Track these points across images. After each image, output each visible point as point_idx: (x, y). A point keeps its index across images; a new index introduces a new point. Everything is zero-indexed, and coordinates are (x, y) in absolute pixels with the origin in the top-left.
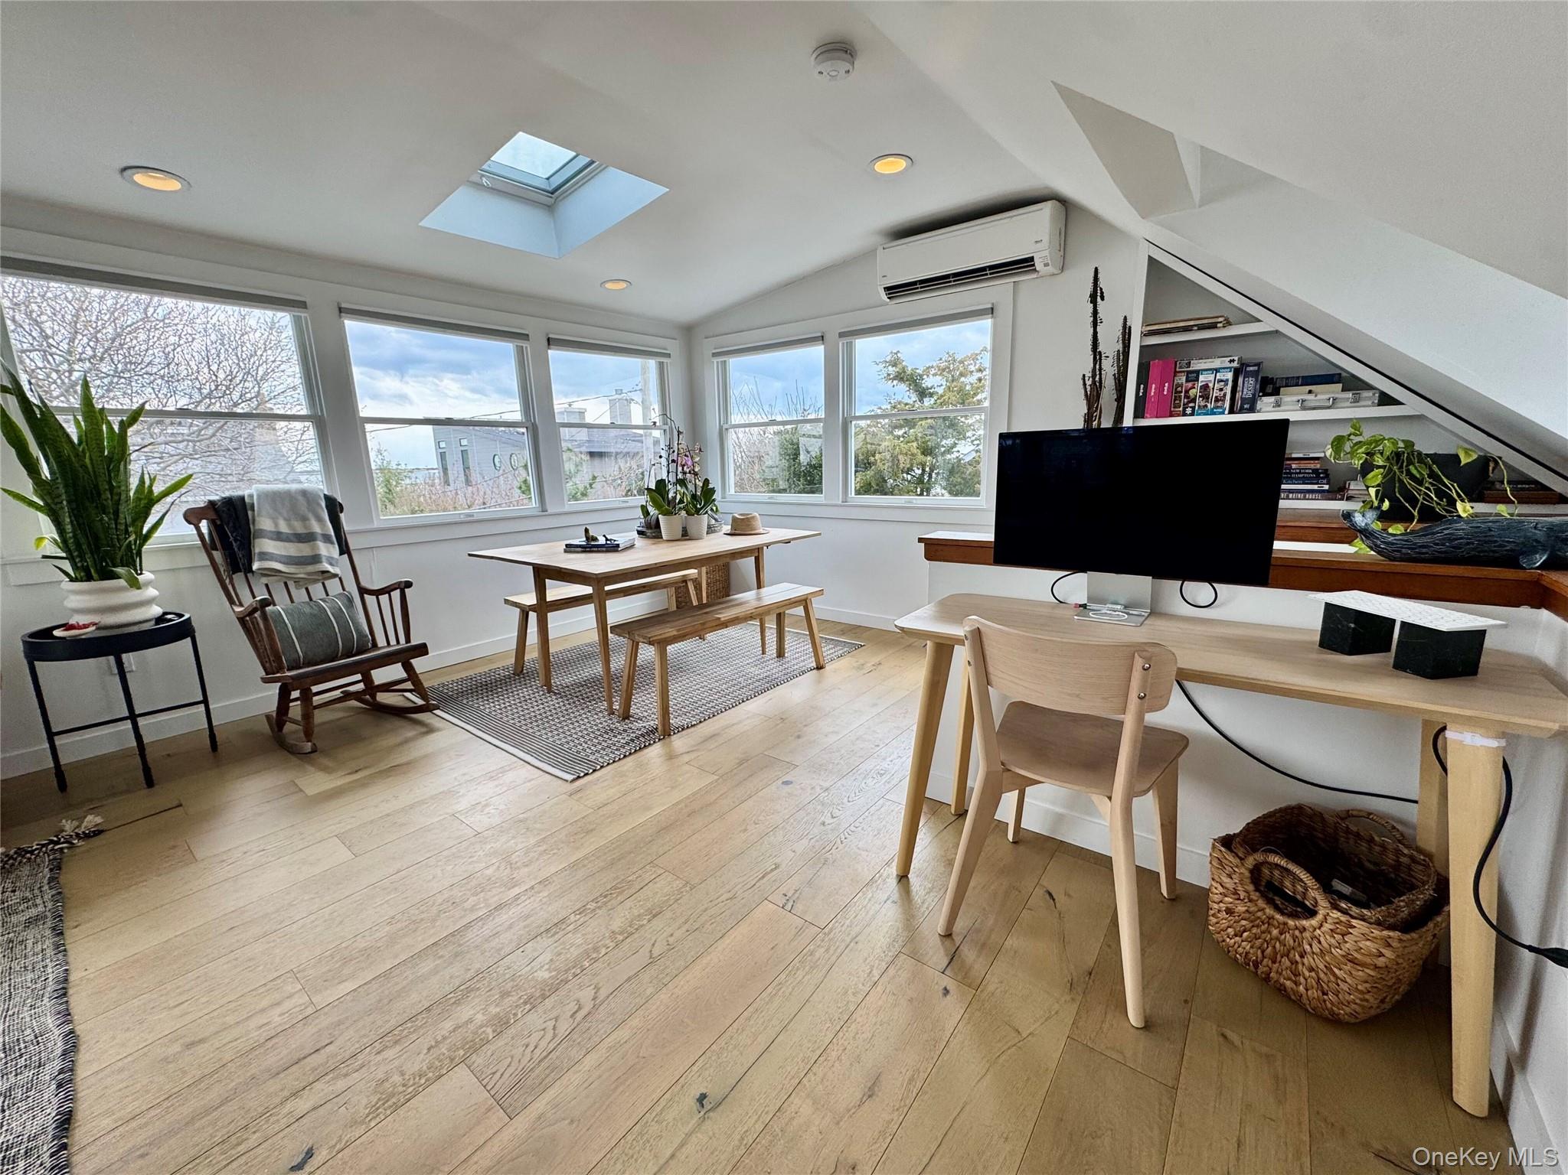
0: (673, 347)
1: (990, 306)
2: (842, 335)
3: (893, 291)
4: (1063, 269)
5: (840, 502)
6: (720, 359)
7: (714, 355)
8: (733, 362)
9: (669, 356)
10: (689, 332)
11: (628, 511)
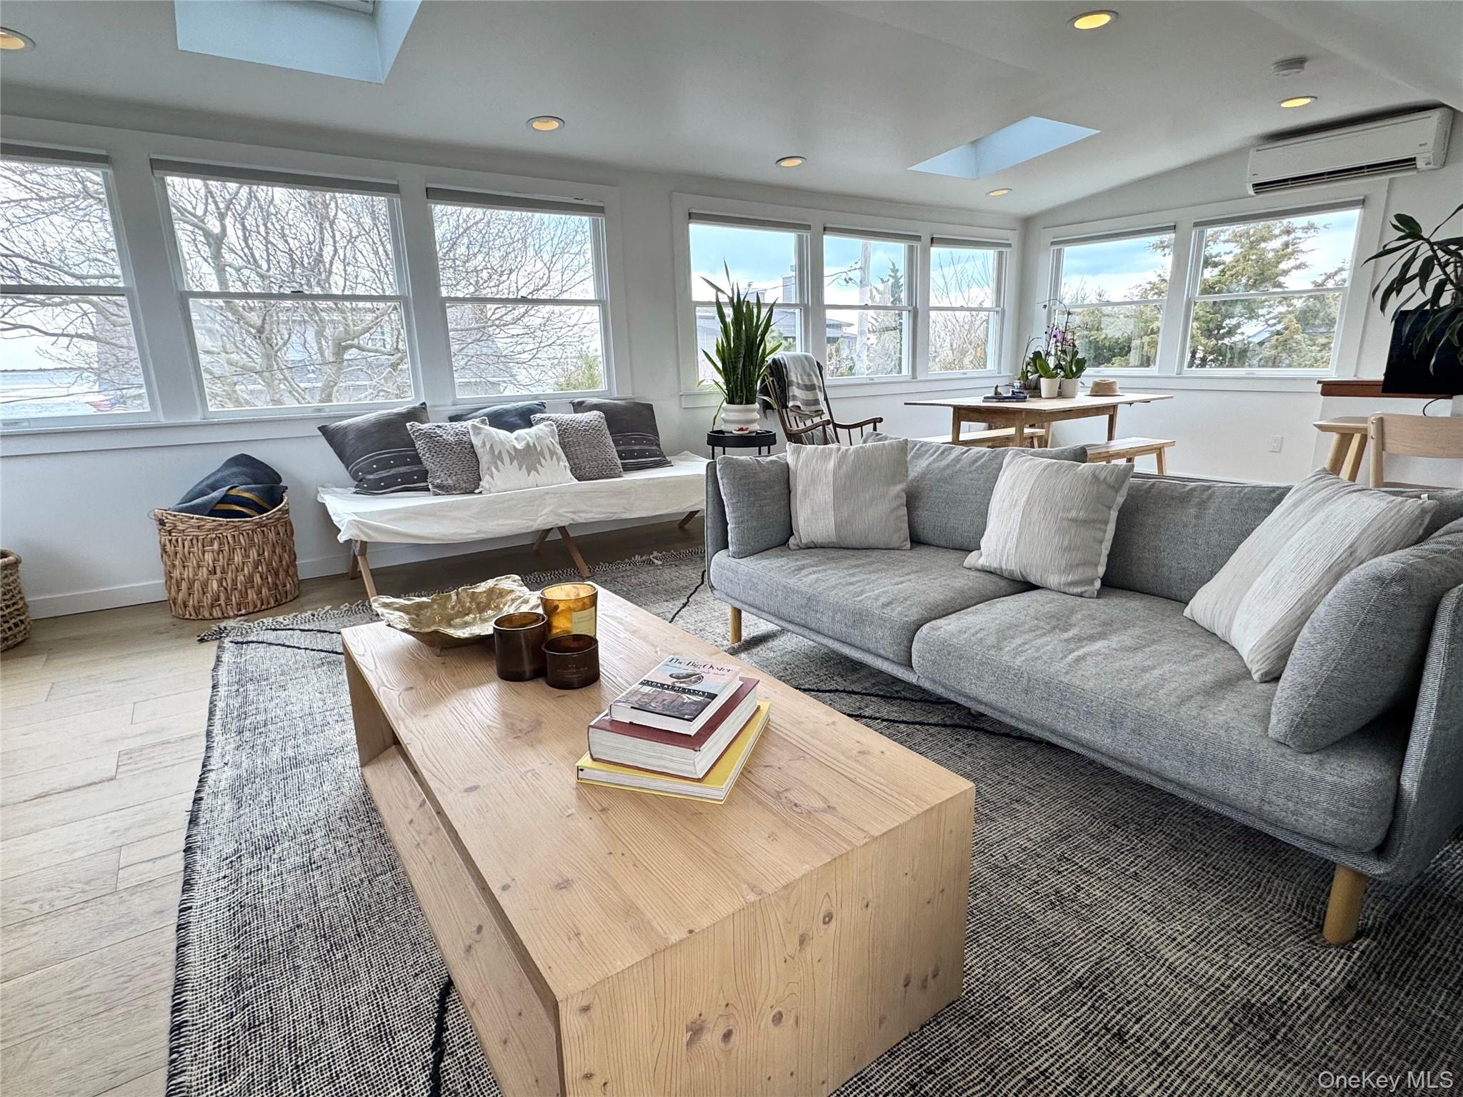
0: (1013, 237)
1: (1362, 198)
2: (1196, 225)
3: (1260, 187)
4: (1444, 165)
5: (1174, 375)
6: (1056, 247)
7: (1053, 243)
8: (1068, 250)
9: (1009, 245)
10: (1027, 224)
11: (965, 381)
